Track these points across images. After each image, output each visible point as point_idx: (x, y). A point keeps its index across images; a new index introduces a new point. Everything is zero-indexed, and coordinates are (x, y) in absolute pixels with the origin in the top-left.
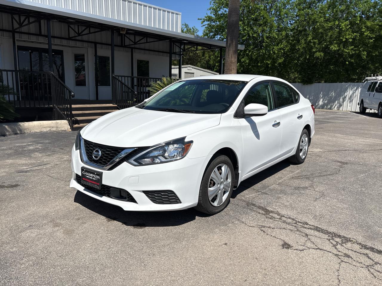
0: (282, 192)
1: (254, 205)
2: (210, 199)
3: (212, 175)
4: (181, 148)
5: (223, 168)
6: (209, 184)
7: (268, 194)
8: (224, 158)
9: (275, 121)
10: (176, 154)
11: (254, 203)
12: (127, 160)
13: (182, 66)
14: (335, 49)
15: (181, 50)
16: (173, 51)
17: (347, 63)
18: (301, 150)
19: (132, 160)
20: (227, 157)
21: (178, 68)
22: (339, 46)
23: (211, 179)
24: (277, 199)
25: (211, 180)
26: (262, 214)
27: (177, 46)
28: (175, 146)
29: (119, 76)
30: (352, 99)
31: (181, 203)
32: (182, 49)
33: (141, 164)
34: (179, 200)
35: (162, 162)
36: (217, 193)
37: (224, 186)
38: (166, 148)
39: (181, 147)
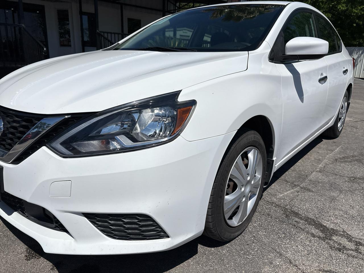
0: (333, 186)
1: (297, 214)
2: (227, 216)
3: (233, 170)
4: (168, 117)
5: (251, 155)
6: (227, 188)
7: (312, 192)
8: (253, 136)
9: (322, 74)
10: (157, 132)
11: (295, 209)
12: (47, 143)
13: (178, 29)
14: (344, 9)
15: (176, 8)
16: (167, 9)
17: (355, 25)
18: (340, 119)
19: (57, 144)
20: (258, 134)
21: (173, 31)
22: (347, 6)
23: (230, 178)
24: (331, 202)
25: (231, 180)
26: (319, 237)
27: (172, 3)
28: (157, 111)
29: (104, 32)
30: (357, 63)
31: (168, 237)
32: (177, 6)
33: (77, 154)
34: (165, 232)
35: (124, 150)
36: (239, 203)
37: (251, 188)
38: (136, 116)
39: (170, 115)
